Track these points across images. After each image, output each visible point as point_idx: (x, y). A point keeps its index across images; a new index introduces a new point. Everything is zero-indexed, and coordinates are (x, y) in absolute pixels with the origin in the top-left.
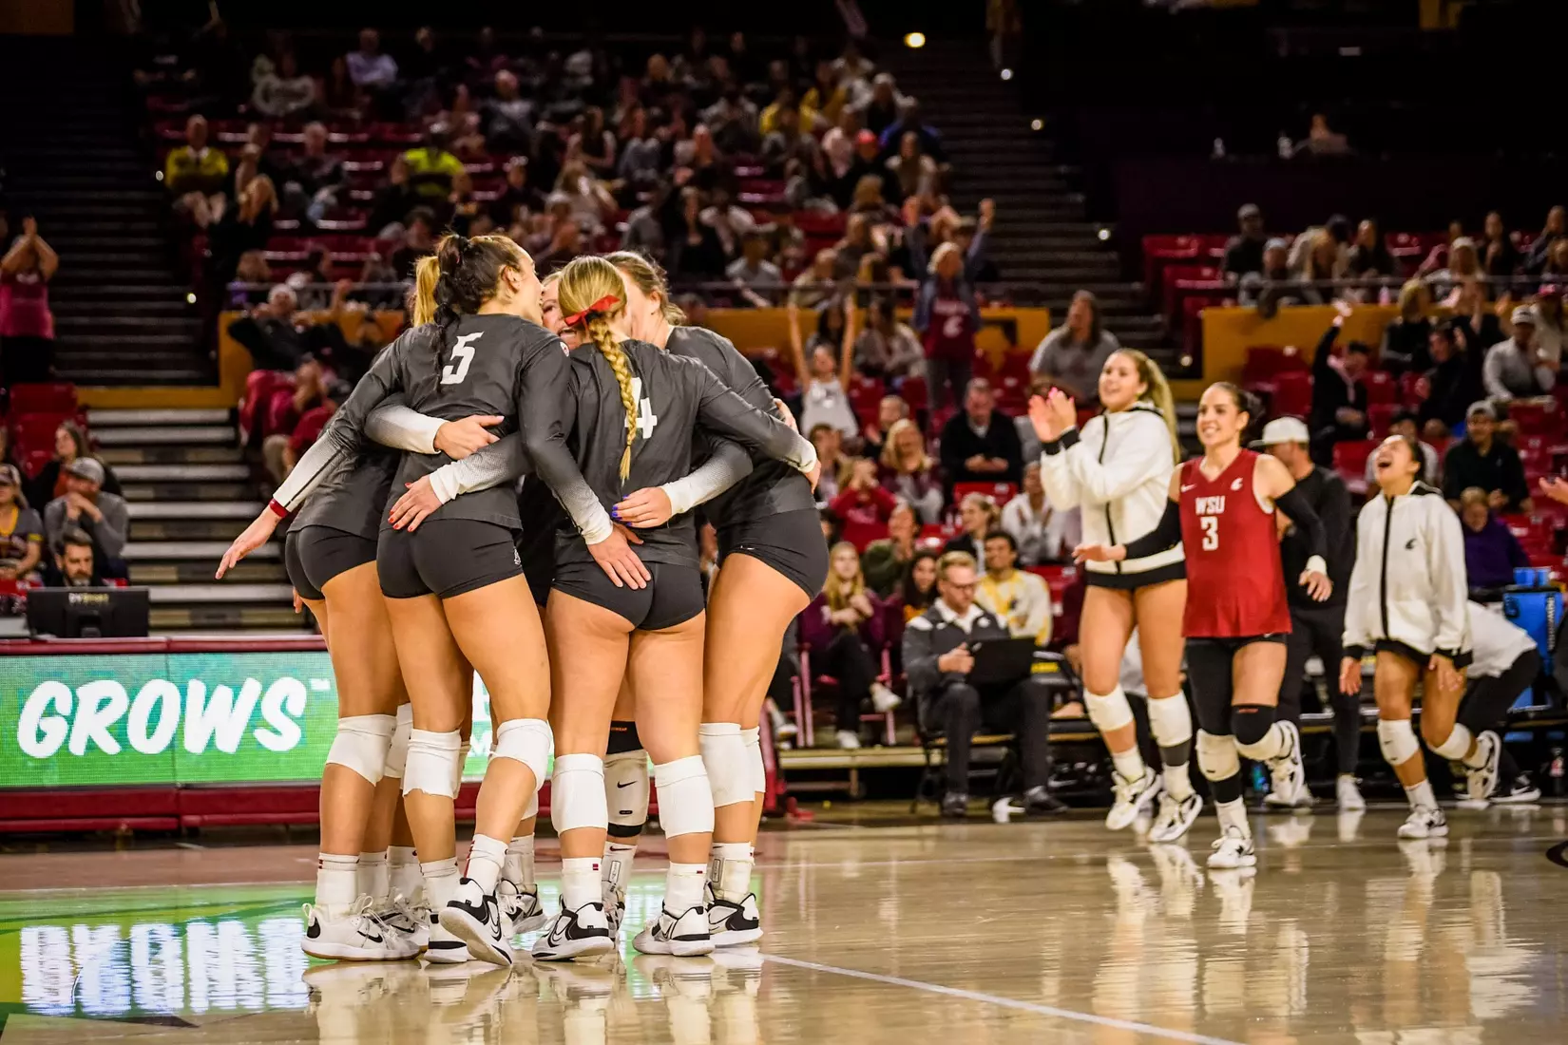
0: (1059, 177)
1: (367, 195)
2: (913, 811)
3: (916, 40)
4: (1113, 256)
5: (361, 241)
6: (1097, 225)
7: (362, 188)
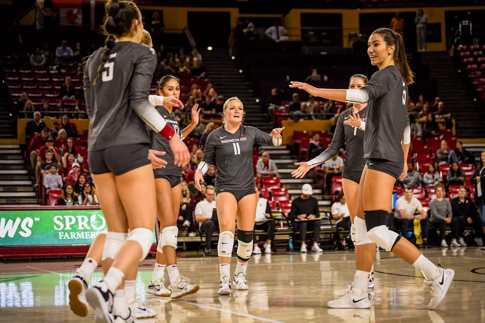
0: (247, 85)
1: (59, 87)
2: (198, 254)
3: (210, 48)
4: (260, 106)
5: (57, 100)
6: (255, 98)
7: (58, 86)
